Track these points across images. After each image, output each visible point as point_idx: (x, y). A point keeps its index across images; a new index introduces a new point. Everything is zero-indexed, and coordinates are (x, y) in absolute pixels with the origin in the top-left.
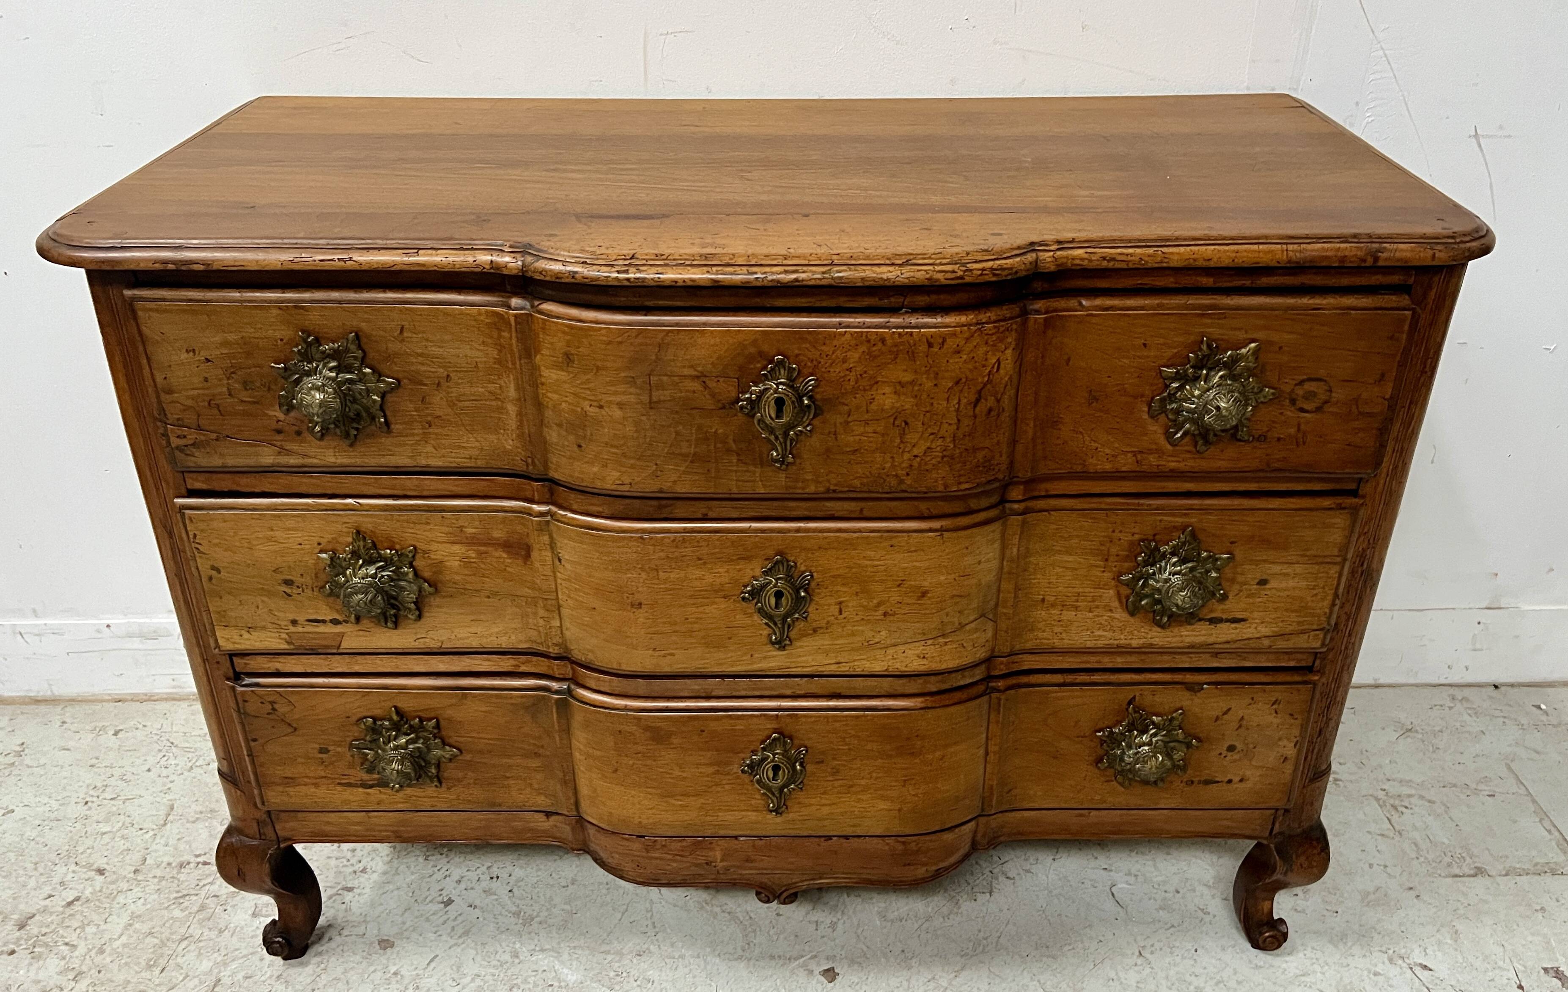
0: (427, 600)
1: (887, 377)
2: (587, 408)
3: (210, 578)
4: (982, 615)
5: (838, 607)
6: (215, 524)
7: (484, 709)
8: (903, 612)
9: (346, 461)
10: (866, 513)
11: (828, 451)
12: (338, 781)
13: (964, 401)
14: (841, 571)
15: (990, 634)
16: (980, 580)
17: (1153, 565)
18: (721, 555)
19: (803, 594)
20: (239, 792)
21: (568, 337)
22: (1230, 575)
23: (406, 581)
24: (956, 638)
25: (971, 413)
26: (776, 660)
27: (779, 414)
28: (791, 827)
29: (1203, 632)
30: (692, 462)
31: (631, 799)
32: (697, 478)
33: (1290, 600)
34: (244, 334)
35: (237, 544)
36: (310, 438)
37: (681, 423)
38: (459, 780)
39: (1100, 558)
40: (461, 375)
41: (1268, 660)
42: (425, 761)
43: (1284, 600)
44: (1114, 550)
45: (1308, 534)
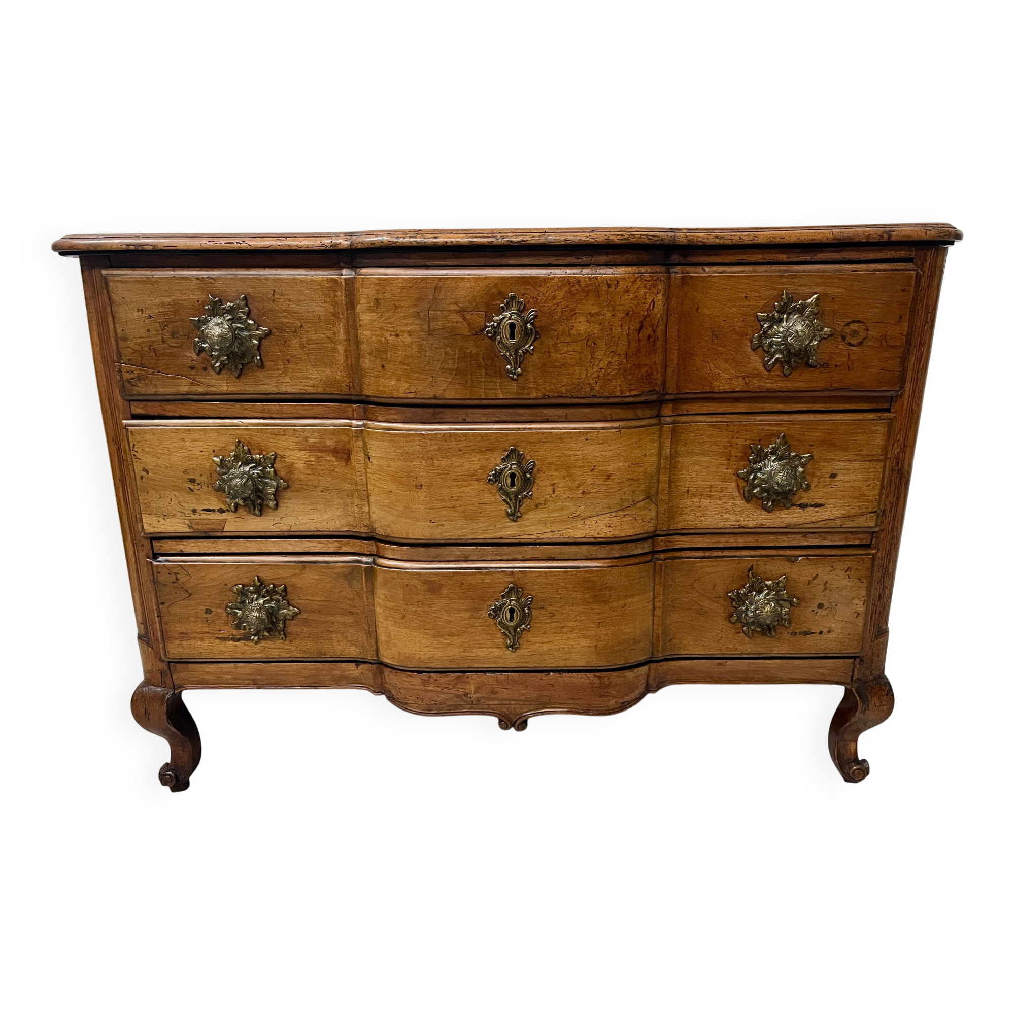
0: (282, 494)
1: (582, 310)
2: (389, 338)
3: (142, 478)
4: (648, 498)
5: (552, 487)
6: (148, 437)
7: (317, 577)
8: (595, 491)
9: (234, 389)
10: (569, 418)
11: (544, 365)
12: (217, 636)
13: (632, 328)
14: (554, 460)
15: (653, 514)
16: (646, 469)
17: (759, 462)
18: (475, 447)
19: (528, 476)
20: (150, 649)
21: (377, 287)
22: (811, 471)
23: (269, 478)
24: (631, 512)
25: (637, 338)
26: (510, 530)
27: (512, 337)
28: (522, 660)
29: (795, 515)
30: (455, 375)
31: (414, 638)
32: (459, 387)
33: (852, 489)
34: (174, 298)
35: (161, 451)
36: (212, 373)
37: (448, 346)
38: (298, 634)
39: (725, 458)
40: (310, 325)
41: (840, 540)
42: (276, 618)
43: (848, 489)
44: (734, 452)
45: (860, 438)
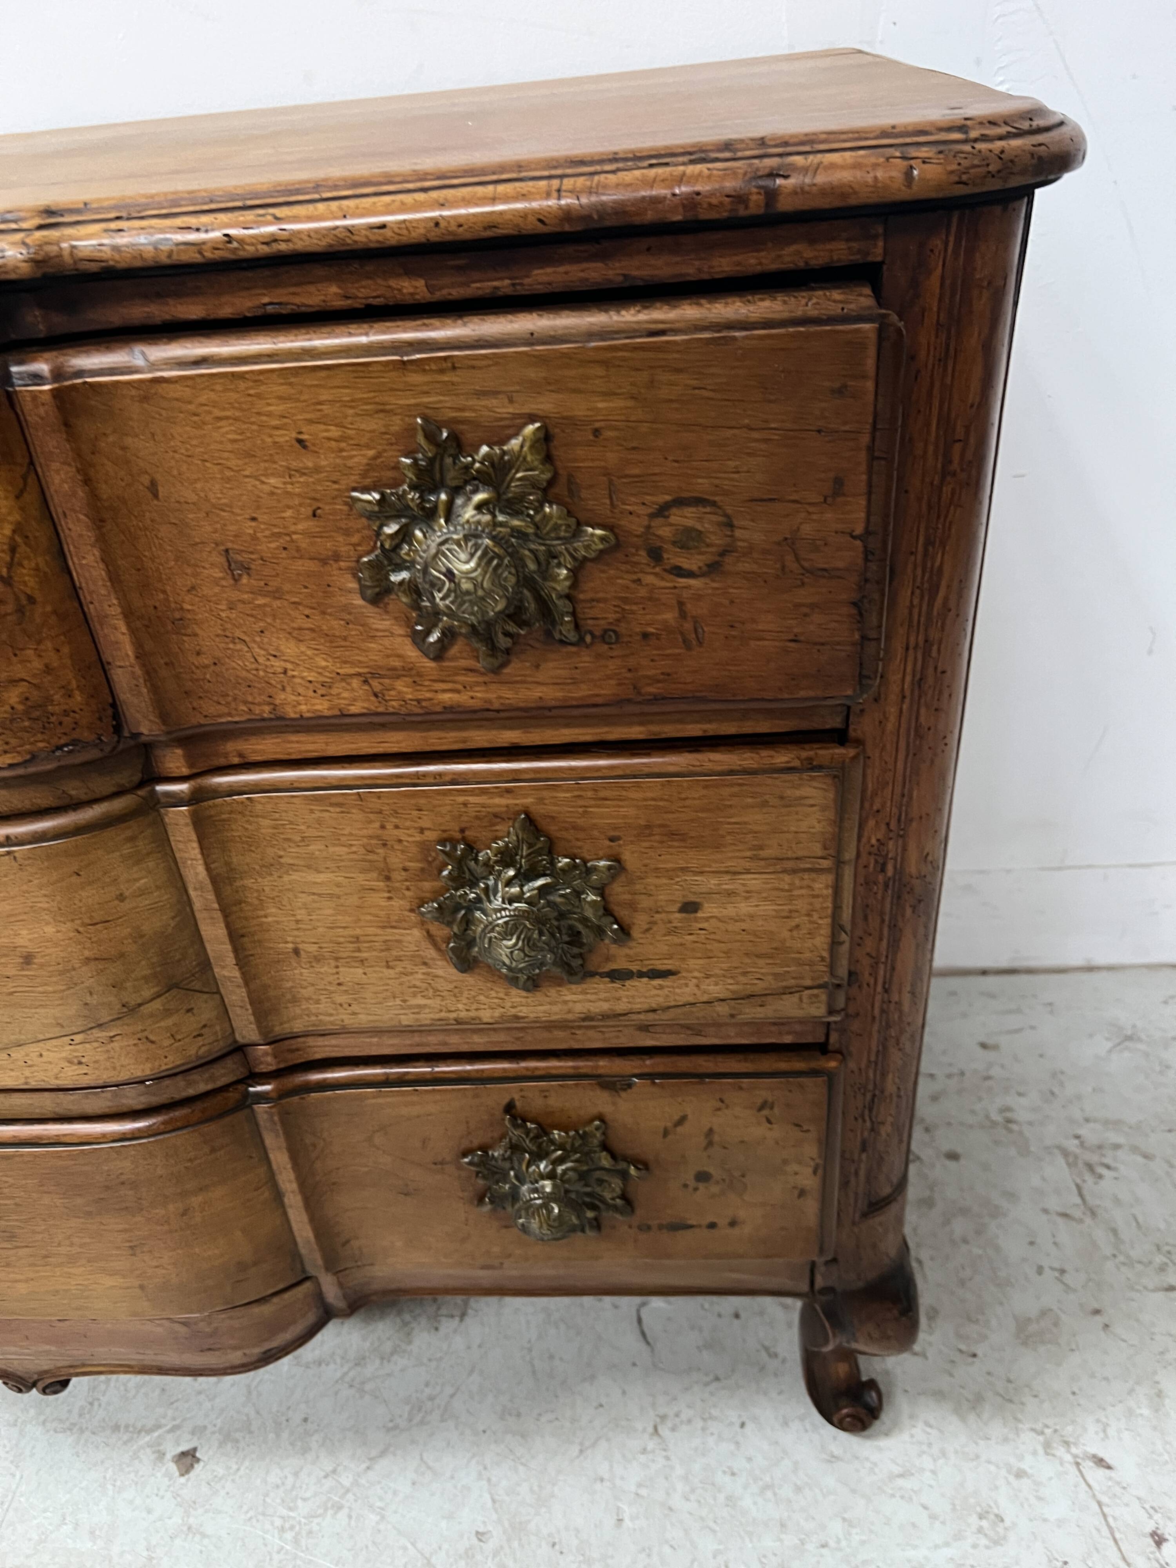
4: (171, 986)
16: (136, 928)
17: (473, 885)
22: (624, 897)
24: (129, 1029)
29: (603, 995)
33: (749, 937)
39: (375, 875)
43: (738, 937)
44: (396, 860)
45: (755, 818)
